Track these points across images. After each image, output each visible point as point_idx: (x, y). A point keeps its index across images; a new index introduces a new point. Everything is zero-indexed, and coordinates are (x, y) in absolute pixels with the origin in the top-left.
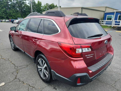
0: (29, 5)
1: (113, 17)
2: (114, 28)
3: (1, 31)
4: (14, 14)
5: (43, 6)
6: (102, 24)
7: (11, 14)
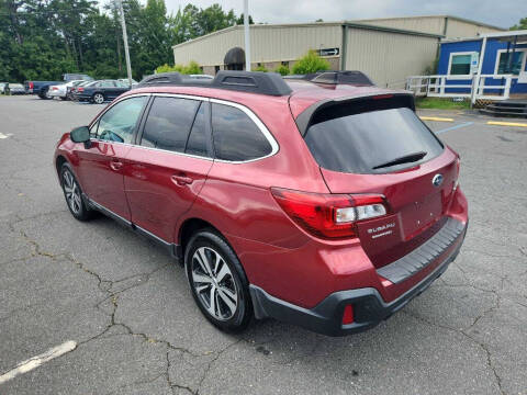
0: (109, 14)
1: (476, 59)
2: (480, 108)
3: (5, 137)
4: (43, 57)
5: (174, 16)
6: (432, 90)
7: (31, 57)
